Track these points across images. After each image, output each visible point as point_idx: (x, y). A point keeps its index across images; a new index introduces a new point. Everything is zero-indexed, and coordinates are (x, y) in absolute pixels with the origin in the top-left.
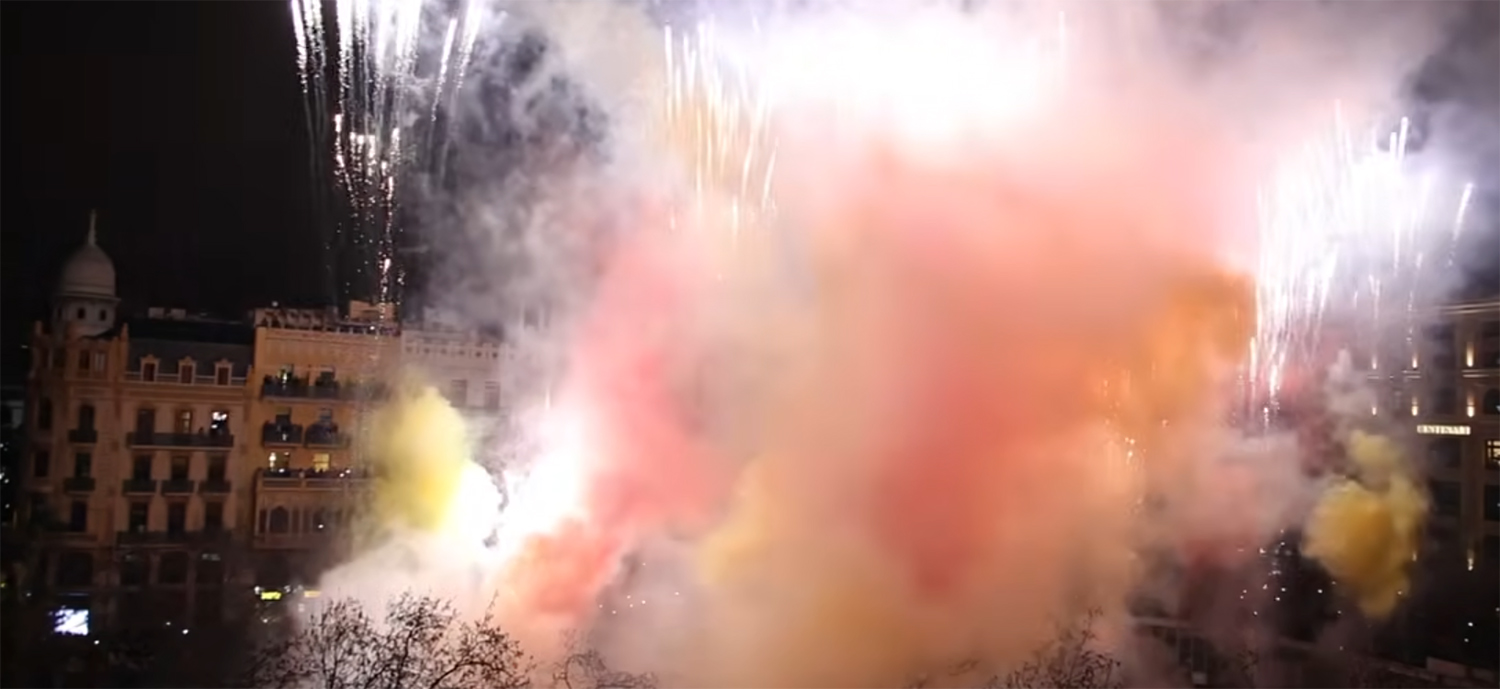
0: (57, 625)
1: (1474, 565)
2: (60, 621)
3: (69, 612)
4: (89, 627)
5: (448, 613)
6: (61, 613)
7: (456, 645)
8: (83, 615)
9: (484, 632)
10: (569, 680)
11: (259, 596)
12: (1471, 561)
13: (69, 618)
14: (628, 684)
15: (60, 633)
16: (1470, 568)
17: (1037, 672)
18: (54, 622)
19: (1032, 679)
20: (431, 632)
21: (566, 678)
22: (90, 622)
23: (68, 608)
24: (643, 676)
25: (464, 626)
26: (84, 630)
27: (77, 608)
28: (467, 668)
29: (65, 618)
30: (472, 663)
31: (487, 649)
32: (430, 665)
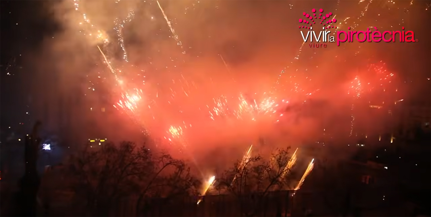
0: (43, 148)
1: (381, 139)
2: (44, 147)
3: (46, 145)
4: (51, 148)
5: (134, 145)
6: (44, 145)
7: (136, 153)
8: (49, 145)
9: (143, 150)
10: (163, 161)
11: (90, 141)
12: (380, 139)
13: (46, 146)
14: (177, 162)
15: (44, 149)
16: (380, 140)
17: (274, 161)
18: (42, 147)
19: (273, 163)
20: (131, 149)
21: (162, 161)
22: (51, 147)
23: (46, 143)
24: (180, 160)
25: (138, 149)
26: (49, 149)
27: (47, 144)
28: (139, 158)
29: (45, 146)
30: (140, 157)
31: (144, 154)
32: (130, 157)
